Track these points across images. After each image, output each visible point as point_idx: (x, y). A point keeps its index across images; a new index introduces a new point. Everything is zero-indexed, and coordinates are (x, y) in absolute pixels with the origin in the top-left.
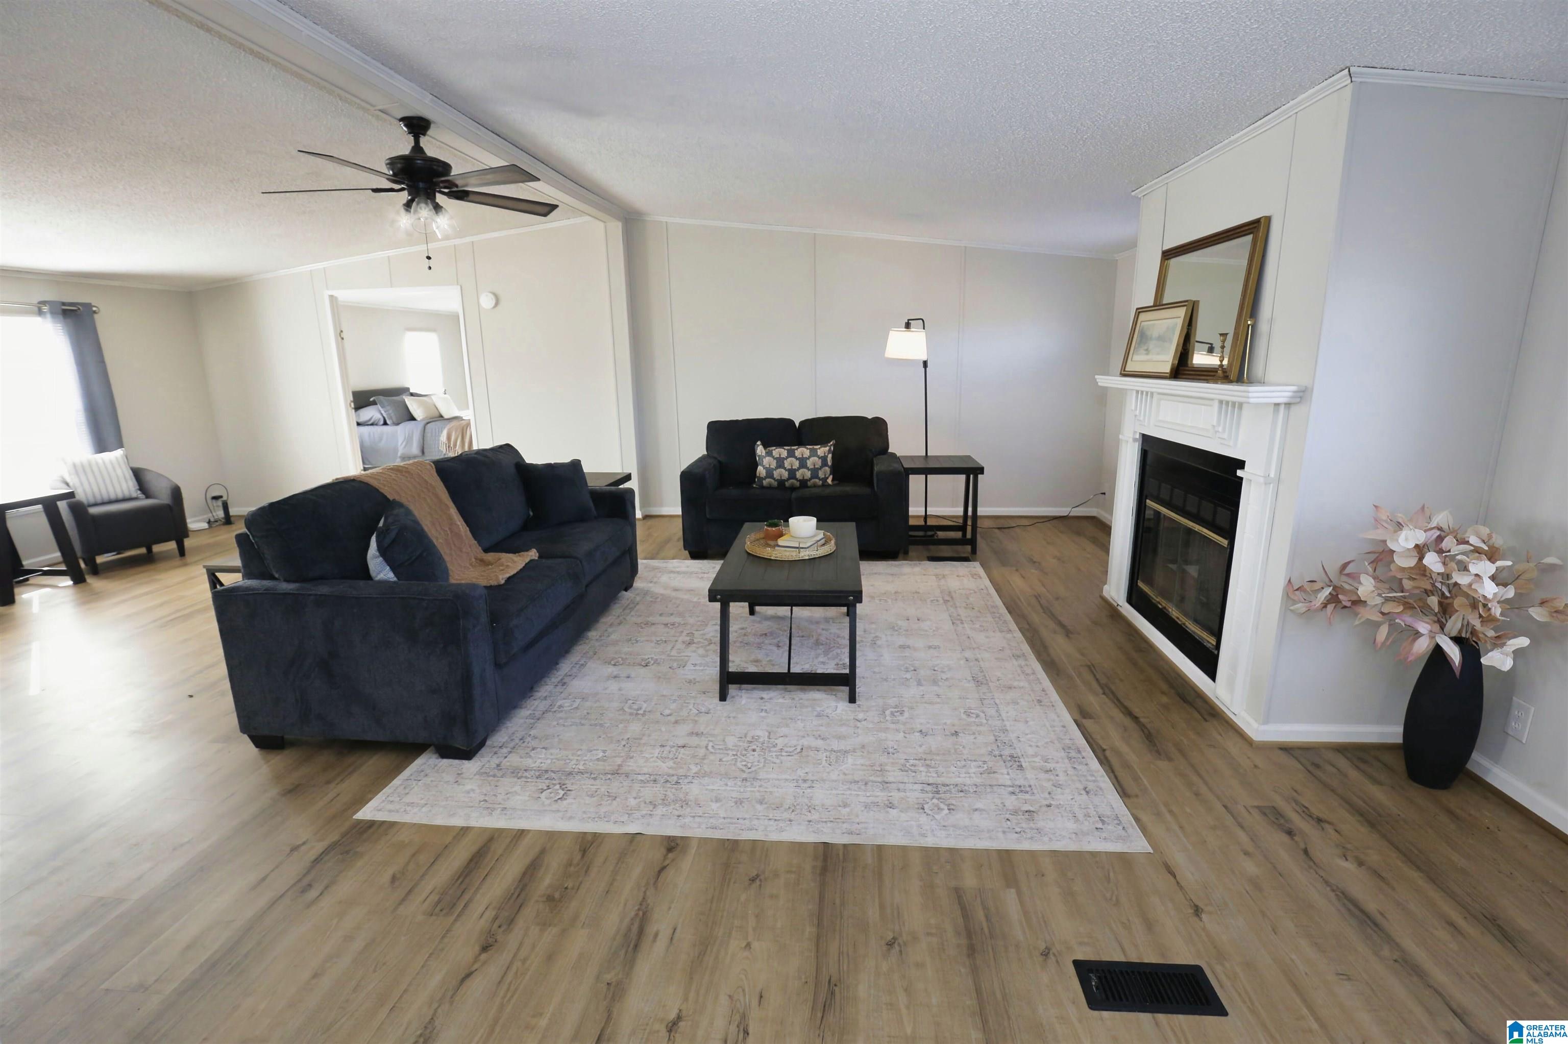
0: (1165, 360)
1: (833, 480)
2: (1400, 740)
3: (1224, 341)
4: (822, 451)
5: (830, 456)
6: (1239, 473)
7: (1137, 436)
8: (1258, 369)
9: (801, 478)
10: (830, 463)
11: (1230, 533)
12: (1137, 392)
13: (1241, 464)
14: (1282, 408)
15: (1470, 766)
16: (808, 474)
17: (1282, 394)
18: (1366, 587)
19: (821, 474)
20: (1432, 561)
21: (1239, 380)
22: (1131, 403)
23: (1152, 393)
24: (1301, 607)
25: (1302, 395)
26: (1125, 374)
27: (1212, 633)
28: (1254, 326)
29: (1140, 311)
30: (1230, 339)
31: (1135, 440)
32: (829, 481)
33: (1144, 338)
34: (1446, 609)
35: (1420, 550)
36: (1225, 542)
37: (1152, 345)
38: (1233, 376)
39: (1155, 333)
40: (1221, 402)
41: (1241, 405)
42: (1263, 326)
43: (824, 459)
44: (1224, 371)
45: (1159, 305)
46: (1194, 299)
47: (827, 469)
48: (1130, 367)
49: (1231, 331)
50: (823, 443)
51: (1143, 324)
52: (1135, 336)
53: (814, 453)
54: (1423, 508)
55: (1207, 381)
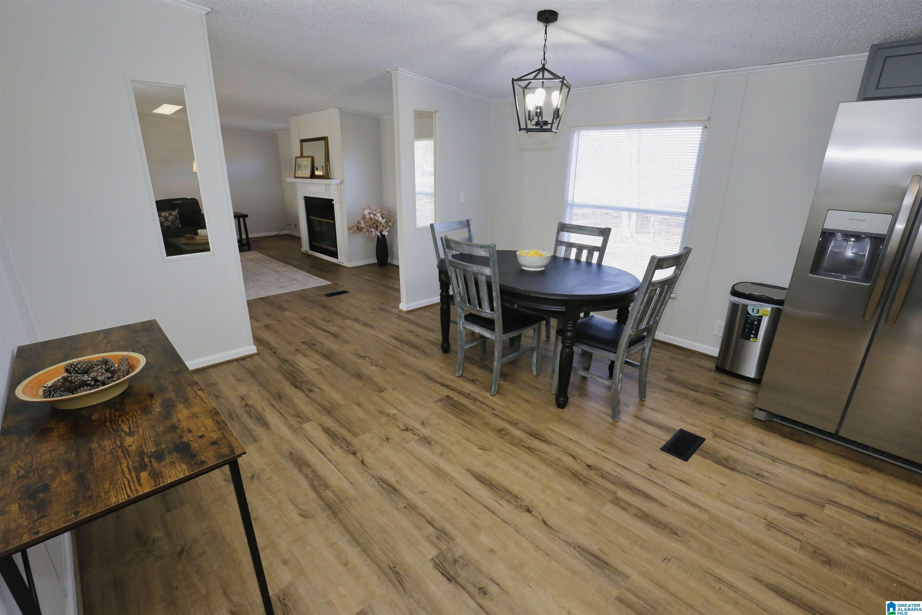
0: (308, 173)
1: (181, 226)
2: (377, 262)
3: (323, 168)
4: (174, 213)
5: (178, 215)
6: (333, 202)
7: (303, 197)
8: (332, 176)
9: (167, 225)
10: (178, 218)
11: (333, 218)
12: (301, 183)
13: (333, 200)
14: (339, 185)
15: (388, 262)
16: (170, 224)
17: (338, 181)
18: (363, 225)
19: (176, 223)
20: (372, 215)
21: (328, 178)
22: (299, 187)
23: (305, 183)
24: (351, 232)
25: (342, 182)
26: (296, 177)
27: (334, 247)
28: (329, 164)
29: (296, 158)
30: (324, 167)
31: (302, 198)
32: (180, 226)
33: (299, 166)
34: (377, 227)
35: (370, 214)
36: (333, 222)
37: (303, 168)
38: (327, 177)
39: (303, 165)
40: (325, 184)
41: (330, 184)
42: (331, 165)
43: (176, 216)
44: (324, 176)
45: (302, 156)
46: (312, 156)
47: (178, 221)
48: (297, 175)
49: (324, 166)
50: (174, 210)
51: (299, 162)
52: (297, 166)
53: (170, 214)
54: (369, 206)
55: (321, 179)
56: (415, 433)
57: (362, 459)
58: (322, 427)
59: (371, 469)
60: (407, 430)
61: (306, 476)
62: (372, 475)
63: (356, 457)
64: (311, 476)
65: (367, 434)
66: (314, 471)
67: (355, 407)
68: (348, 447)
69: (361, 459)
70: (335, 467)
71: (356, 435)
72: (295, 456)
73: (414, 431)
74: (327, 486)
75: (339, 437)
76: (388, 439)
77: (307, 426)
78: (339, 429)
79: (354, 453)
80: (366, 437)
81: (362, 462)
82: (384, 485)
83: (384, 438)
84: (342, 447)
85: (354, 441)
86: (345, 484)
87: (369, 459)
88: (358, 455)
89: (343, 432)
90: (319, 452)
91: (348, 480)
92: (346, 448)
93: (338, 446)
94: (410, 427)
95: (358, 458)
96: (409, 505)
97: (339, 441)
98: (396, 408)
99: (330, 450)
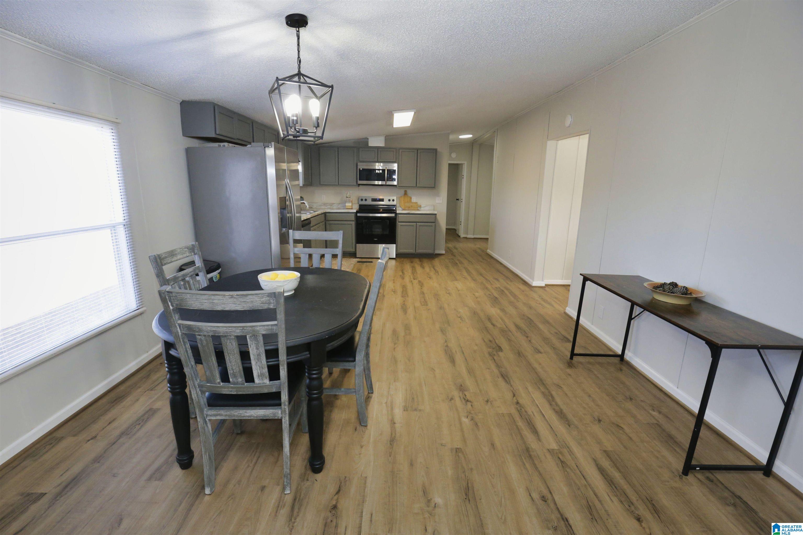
56: (464, 396)
57: (513, 397)
58: (539, 437)
59: (511, 390)
60: (468, 401)
61: (557, 405)
62: (512, 387)
63: (517, 401)
64: (553, 403)
65: (500, 412)
66: (551, 405)
67: (498, 444)
68: (521, 409)
69: (515, 398)
70: (534, 401)
71: (510, 415)
72: (566, 422)
73: (464, 398)
74: (543, 393)
75: (526, 421)
76: (487, 401)
77: (554, 446)
78: (523, 427)
79: (518, 403)
80: (503, 410)
81: (514, 396)
82: (507, 380)
83: (489, 403)
84: (526, 412)
85: (513, 411)
86: (530, 389)
87: (508, 396)
88: (516, 401)
89: (520, 423)
90: (545, 415)
91: (528, 390)
92: (523, 409)
93: (529, 413)
94: (464, 401)
95: (516, 399)
96: (499, 368)
97: (526, 417)
98: (461, 423)
99: (535, 414)
